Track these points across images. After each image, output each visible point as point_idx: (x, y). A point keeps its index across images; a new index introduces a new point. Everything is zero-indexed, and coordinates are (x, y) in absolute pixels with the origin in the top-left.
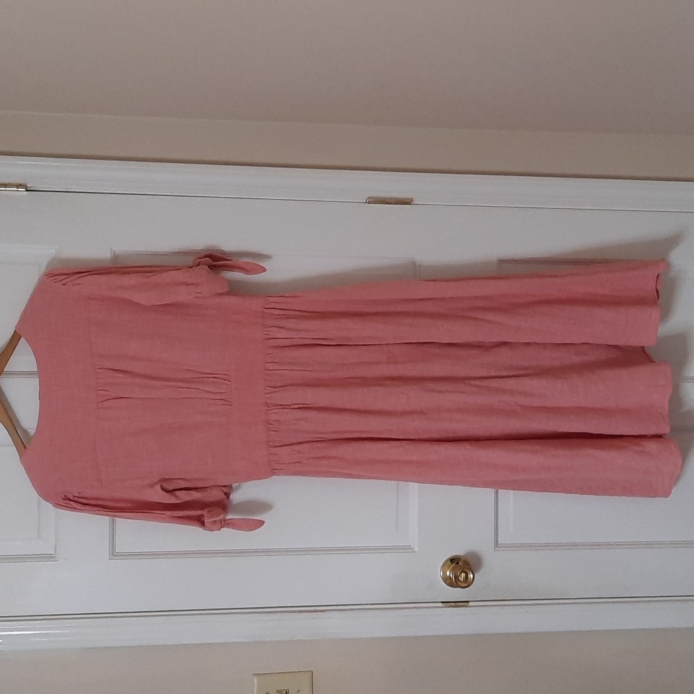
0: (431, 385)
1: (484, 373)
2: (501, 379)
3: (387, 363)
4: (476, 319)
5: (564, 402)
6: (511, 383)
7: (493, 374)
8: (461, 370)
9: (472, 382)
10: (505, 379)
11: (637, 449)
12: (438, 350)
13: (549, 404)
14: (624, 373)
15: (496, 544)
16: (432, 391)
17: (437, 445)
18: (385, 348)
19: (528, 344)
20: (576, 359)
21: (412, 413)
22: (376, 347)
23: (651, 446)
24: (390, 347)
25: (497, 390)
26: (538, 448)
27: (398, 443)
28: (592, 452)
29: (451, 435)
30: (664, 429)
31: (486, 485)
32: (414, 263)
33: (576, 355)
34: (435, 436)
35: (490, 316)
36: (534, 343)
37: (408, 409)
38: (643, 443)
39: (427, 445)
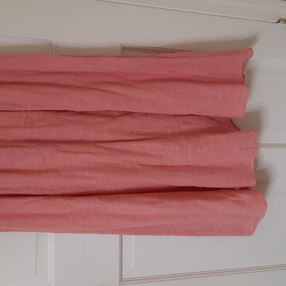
0: (65, 147)
1: (112, 138)
2: (126, 143)
3: (25, 127)
4: (104, 91)
5: (176, 161)
6: (133, 146)
7: (118, 138)
8: (92, 135)
9: (101, 145)
10: (128, 143)
11: (233, 198)
12: (72, 117)
13: (164, 163)
14: (222, 138)
15: (121, 279)
16: (66, 152)
17: (70, 200)
18: (24, 115)
19: (146, 115)
20: (184, 128)
21: (47, 171)
22: (16, 113)
23: (244, 196)
24: (29, 114)
25: (123, 152)
26: (156, 200)
27: (34, 199)
28: (198, 202)
29: (82, 191)
30: (252, 183)
31: (113, 232)
32: (50, 44)
33: (184, 124)
34: (68, 191)
35: (116, 89)
36: (151, 114)
37: (44, 168)
38: (238, 195)
39: (61, 200)
